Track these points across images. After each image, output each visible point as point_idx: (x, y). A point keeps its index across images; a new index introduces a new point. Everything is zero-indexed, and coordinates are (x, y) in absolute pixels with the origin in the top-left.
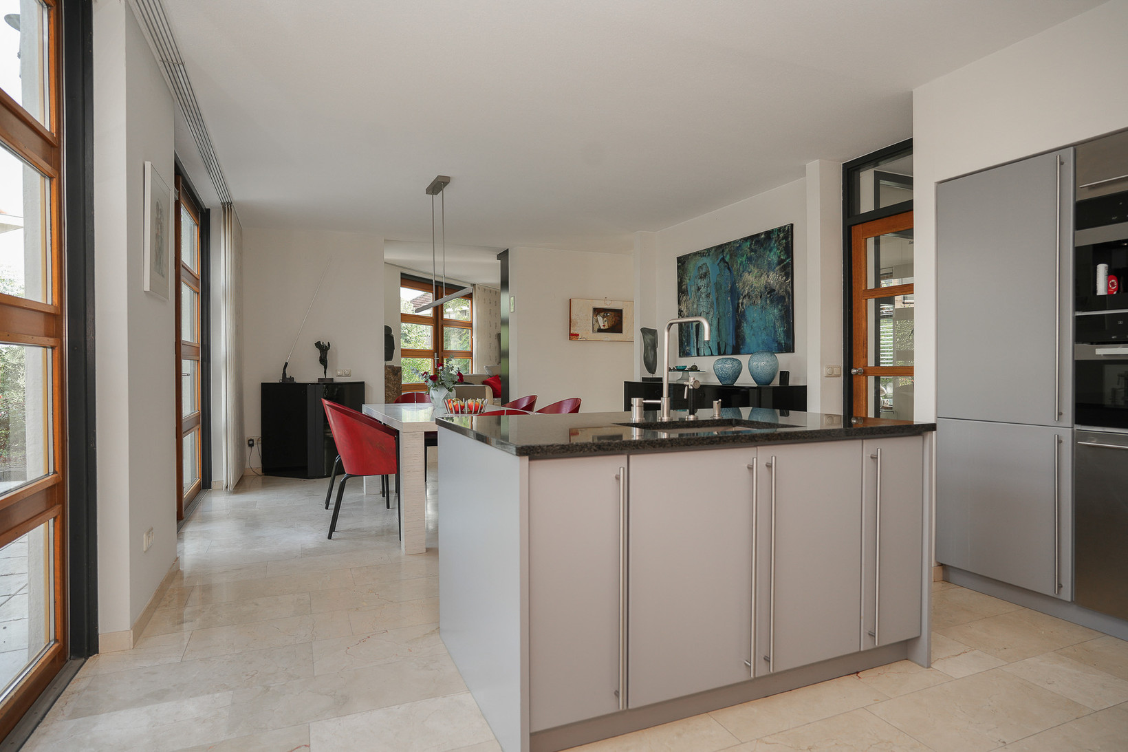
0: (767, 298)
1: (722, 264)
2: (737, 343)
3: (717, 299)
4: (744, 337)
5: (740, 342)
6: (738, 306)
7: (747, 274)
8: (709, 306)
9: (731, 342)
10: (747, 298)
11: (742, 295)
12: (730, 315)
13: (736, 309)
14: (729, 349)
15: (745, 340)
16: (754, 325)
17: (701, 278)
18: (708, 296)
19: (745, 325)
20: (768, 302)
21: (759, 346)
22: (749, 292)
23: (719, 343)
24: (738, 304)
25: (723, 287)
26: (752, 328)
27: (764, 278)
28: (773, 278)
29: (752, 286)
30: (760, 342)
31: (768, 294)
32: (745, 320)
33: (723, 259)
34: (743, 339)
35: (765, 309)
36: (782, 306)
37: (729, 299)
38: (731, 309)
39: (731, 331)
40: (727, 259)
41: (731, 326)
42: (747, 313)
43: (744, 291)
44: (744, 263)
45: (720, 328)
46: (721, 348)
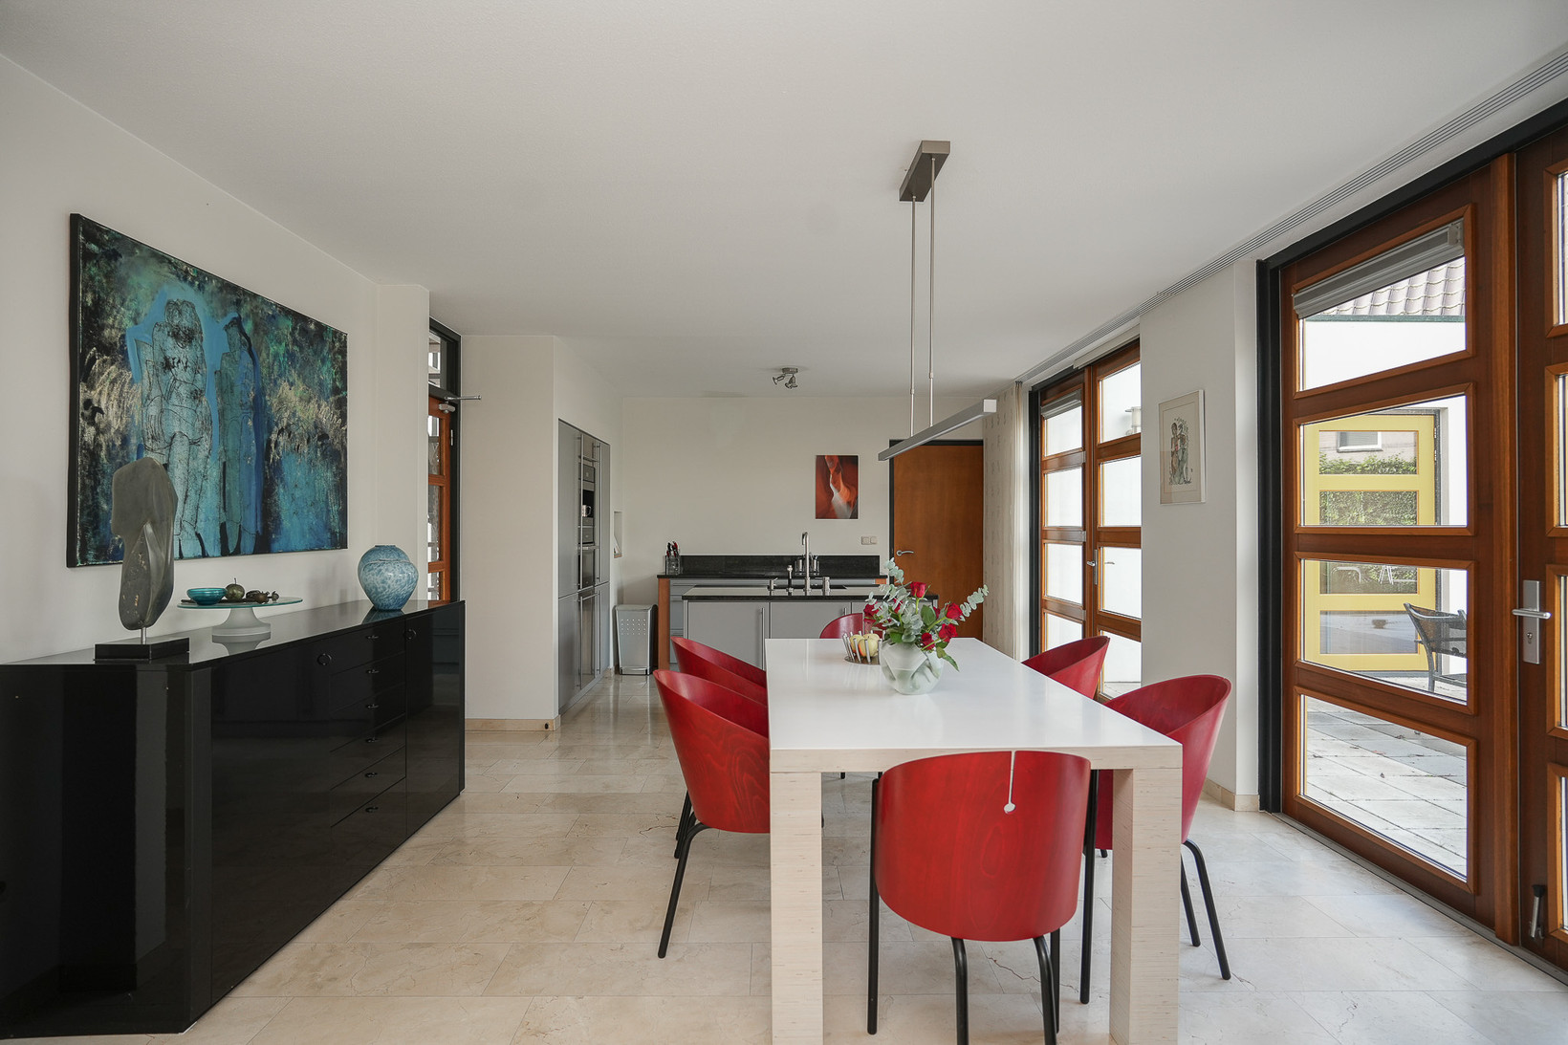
0: (317, 447)
1: (234, 331)
2: (265, 527)
3: (222, 413)
4: (279, 517)
5: (272, 527)
6: (269, 447)
7: (285, 385)
8: (198, 424)
9: (252, 525)
10: (286, 434)
11: (277, 425)
12: (252, 461)
13: (265, 450)
14: (249, 542)
15: (281, 523)
16: (298, 494)
17: (176, 336)
18: (196, 395)
19: (282, 491)
20: (319, 455)
21: (304, 536)
22: (288, 425)
23: (223, 527)
24: (269, 441)
25: (237, 389)
26: (293, 500)
27: (313, 406)
28: (325, 413)
29: (294, 414)
30: (306, 528)
31: (319, 439)
32: (282, 480)
33: (237, 323)
34: (277, 520)
35: (315, 466)
36: (337, 468)
37: (250, 423)
38: (254, 449)
39: (253, 500)
40: (248, 327)
41: (254, 488)
42: (285, 466)
43: (280, 419)
44: (282, 359)
45: (227, 488)
46: (230, 539)
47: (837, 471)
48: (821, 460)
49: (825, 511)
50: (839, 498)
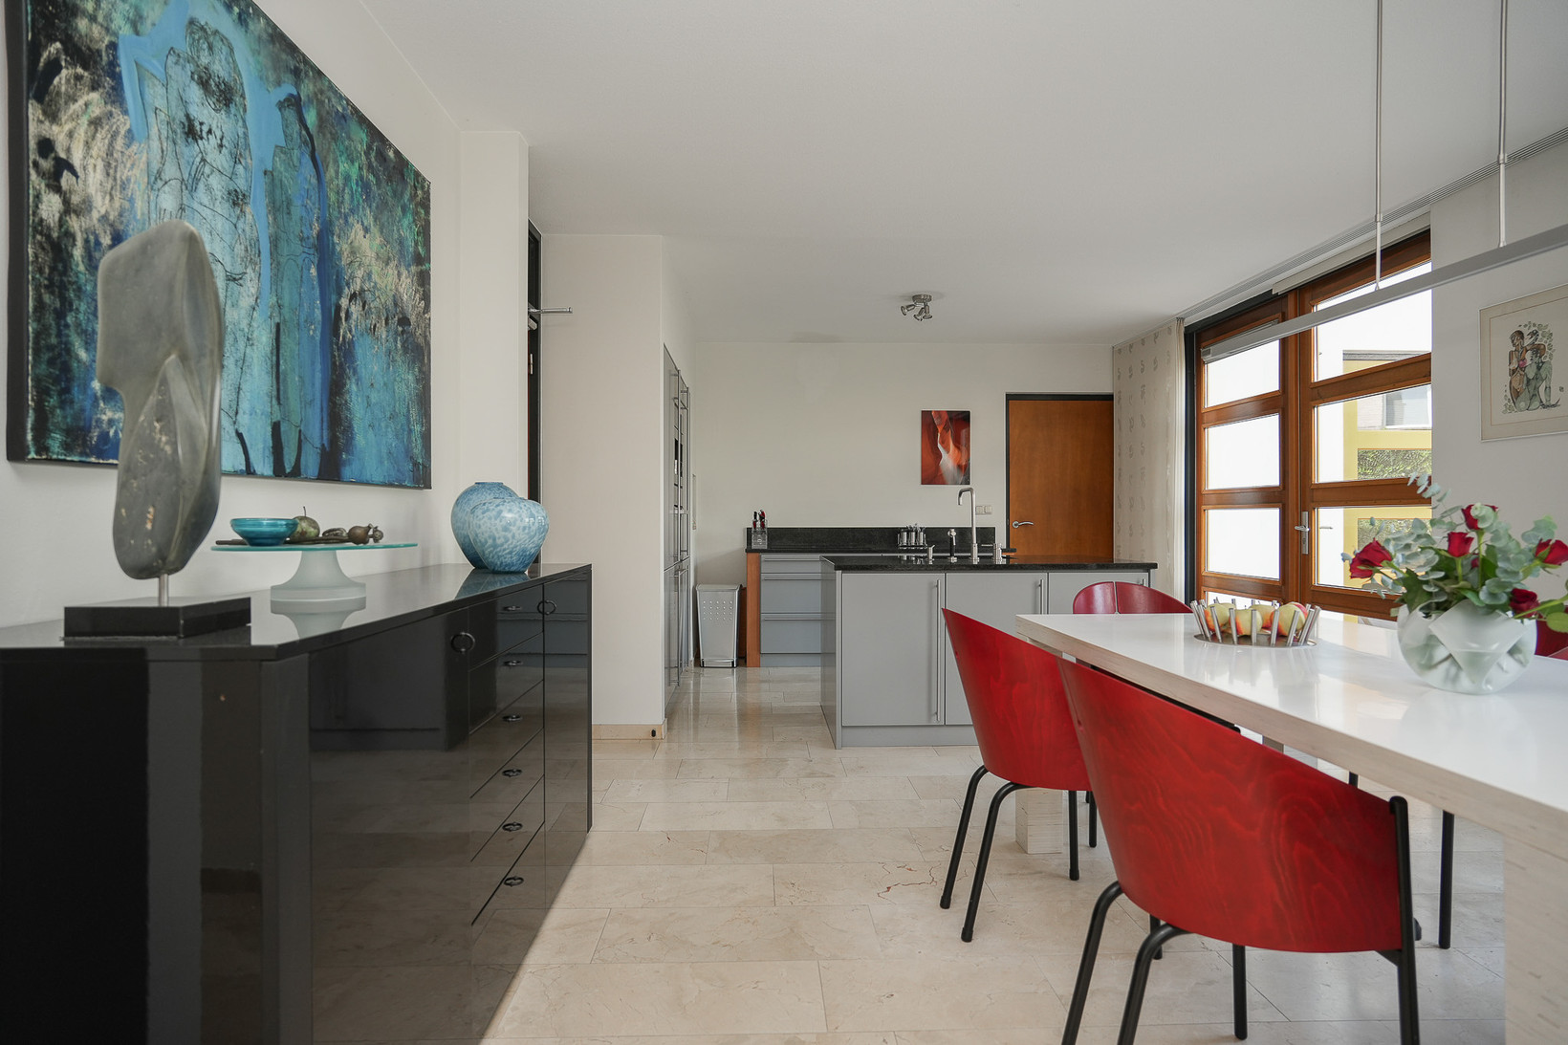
0: (396, 332)
1: (291, 114)
2: (333, 440)
3: (275, 242)
4: (350, 427)
5: (342, 441)
6: (338, 318)
7: (359, 229)
8: (239, 249)
9: (316, 433)
10: (359, 302)
11: (348, 284)
12: (316, 332)
13: (333, 320)
14: (311, 462)
15: (352, 438)
16: (374, 397)
17: (204, 84)
18: (237, 199)
19: (354, 388)
20: (399, 345)
21: (381, 463)
22: (362, 291)
23: (276, 428)
24: (338, 308)
25: (297, 211)
26: (369, 405)
27: (391, 271)
28: (406, 287)
29: (369, 275)
30: (384, 451)
31: (399, 323)
32: (355, 372)
33: (293, 103)
34: (349, 430)
35: (394, 361)
36: (420, 371)
37: (313, 271)
38: (318, 313)
39: (318, 395)
40: (311, 118)
41: (318, 375)
42: (359, 352)
43: (352, 277)
44: (354, 187)
45: (282, 367)
46: (286, 451)
47: (946, 429)
48: (926, 416)
49: (932, 475)
50: (948, 461)
